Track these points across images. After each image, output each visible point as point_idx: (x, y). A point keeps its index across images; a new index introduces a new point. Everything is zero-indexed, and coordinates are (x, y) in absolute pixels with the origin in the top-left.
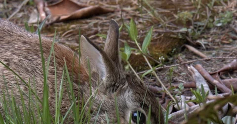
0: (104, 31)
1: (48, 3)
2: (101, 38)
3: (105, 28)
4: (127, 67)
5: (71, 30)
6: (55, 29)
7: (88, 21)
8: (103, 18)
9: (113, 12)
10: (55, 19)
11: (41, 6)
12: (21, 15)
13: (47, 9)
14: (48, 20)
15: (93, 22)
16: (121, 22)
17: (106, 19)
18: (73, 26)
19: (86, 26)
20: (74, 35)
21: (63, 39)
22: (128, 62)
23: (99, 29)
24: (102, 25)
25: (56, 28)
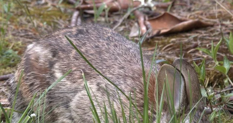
0: (203, 45)
1: (149, 17)
2: (201, 51)
3: (205, 42)
4: (226, 81)
5: (171, 44)
6: (156, 43)
7: (188, 34)
8: (203, 32)
9: (212, 26)
10: (155, 33)
11: (142, 20)
12: (122, 28)
13: (148, 23)
14: (149, 34)
15: (193, 35)
16: (220, 36)
17: (205, 33)
18: (173, 39)
19: (186, 40)
20: (174, 49)
21: (163, 53)
22: (227, 76)
23: (199, 42)
24: (202, 39)
25: (157, 41)
